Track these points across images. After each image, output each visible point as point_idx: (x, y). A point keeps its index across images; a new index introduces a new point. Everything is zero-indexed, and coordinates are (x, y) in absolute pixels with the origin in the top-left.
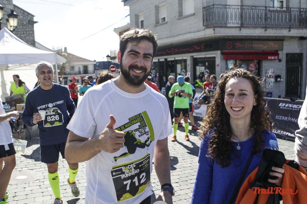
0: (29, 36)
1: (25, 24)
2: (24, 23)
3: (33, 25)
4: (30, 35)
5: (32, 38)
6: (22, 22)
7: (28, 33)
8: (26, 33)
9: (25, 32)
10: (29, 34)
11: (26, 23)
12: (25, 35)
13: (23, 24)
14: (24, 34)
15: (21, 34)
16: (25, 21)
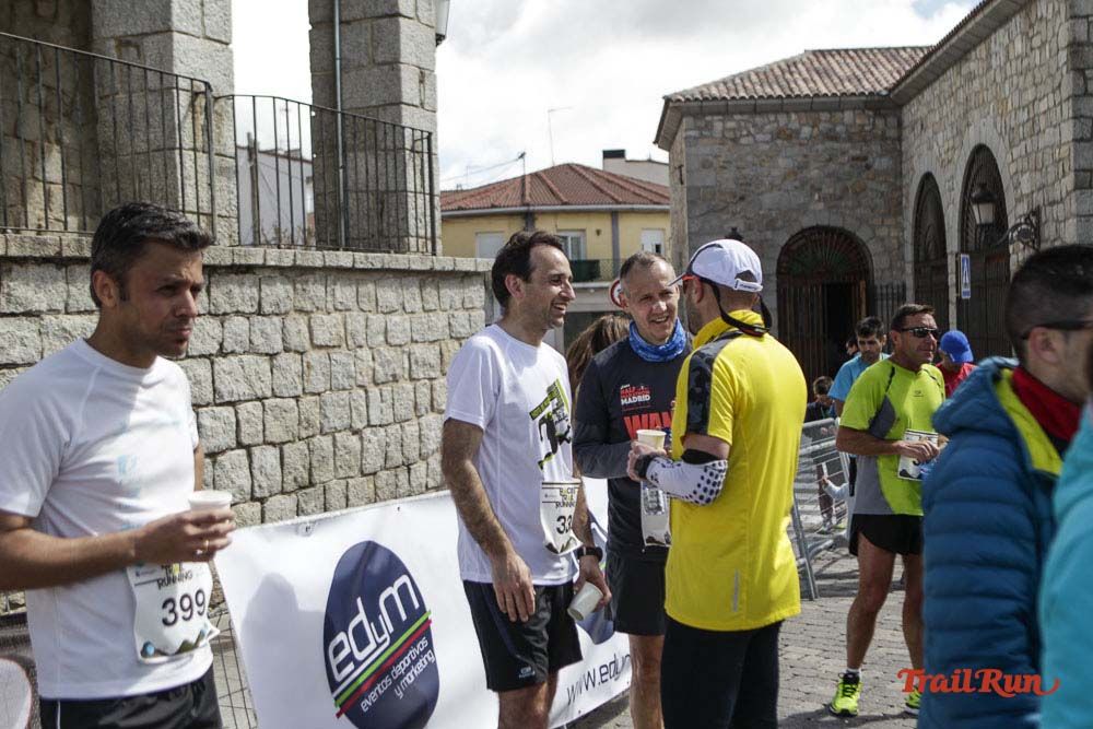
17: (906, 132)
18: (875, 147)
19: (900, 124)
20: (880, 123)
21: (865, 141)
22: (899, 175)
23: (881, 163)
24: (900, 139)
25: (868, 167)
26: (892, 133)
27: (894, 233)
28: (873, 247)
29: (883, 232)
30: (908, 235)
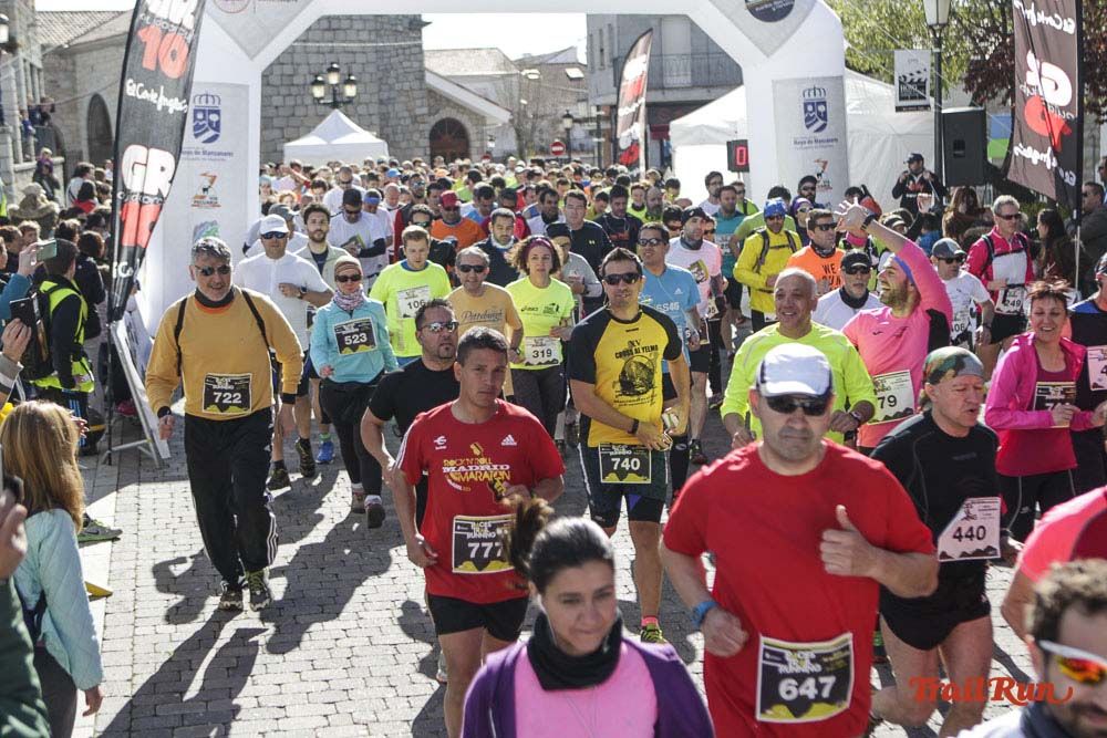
0: (409, 60)
1: (401, 32)
2: (400, 28)
3: (420, 31)
4: (412, 58)
5: (416, 65)
6: (394, 28)
7: (407, 52)
8: (404, 54)
9: (400, 51)
10: (411, 54)
11: (405, 28)
12: (402, 57)
13: (396, 31)
14: (397, 55)
15: (390, 58)
16: (401, 24)
17: (78, 69)
18: (62, 75)
19: (74, 64)
20: (62, 61)
21: (56, 71)
22: (75, 91)
23: (65, 84)
24: (74, 71)
25: (58, 86)
26: (70, 67)
27: (74, 122)
28: (63, 131)
29: (68, 122)
30: (83, 123)
